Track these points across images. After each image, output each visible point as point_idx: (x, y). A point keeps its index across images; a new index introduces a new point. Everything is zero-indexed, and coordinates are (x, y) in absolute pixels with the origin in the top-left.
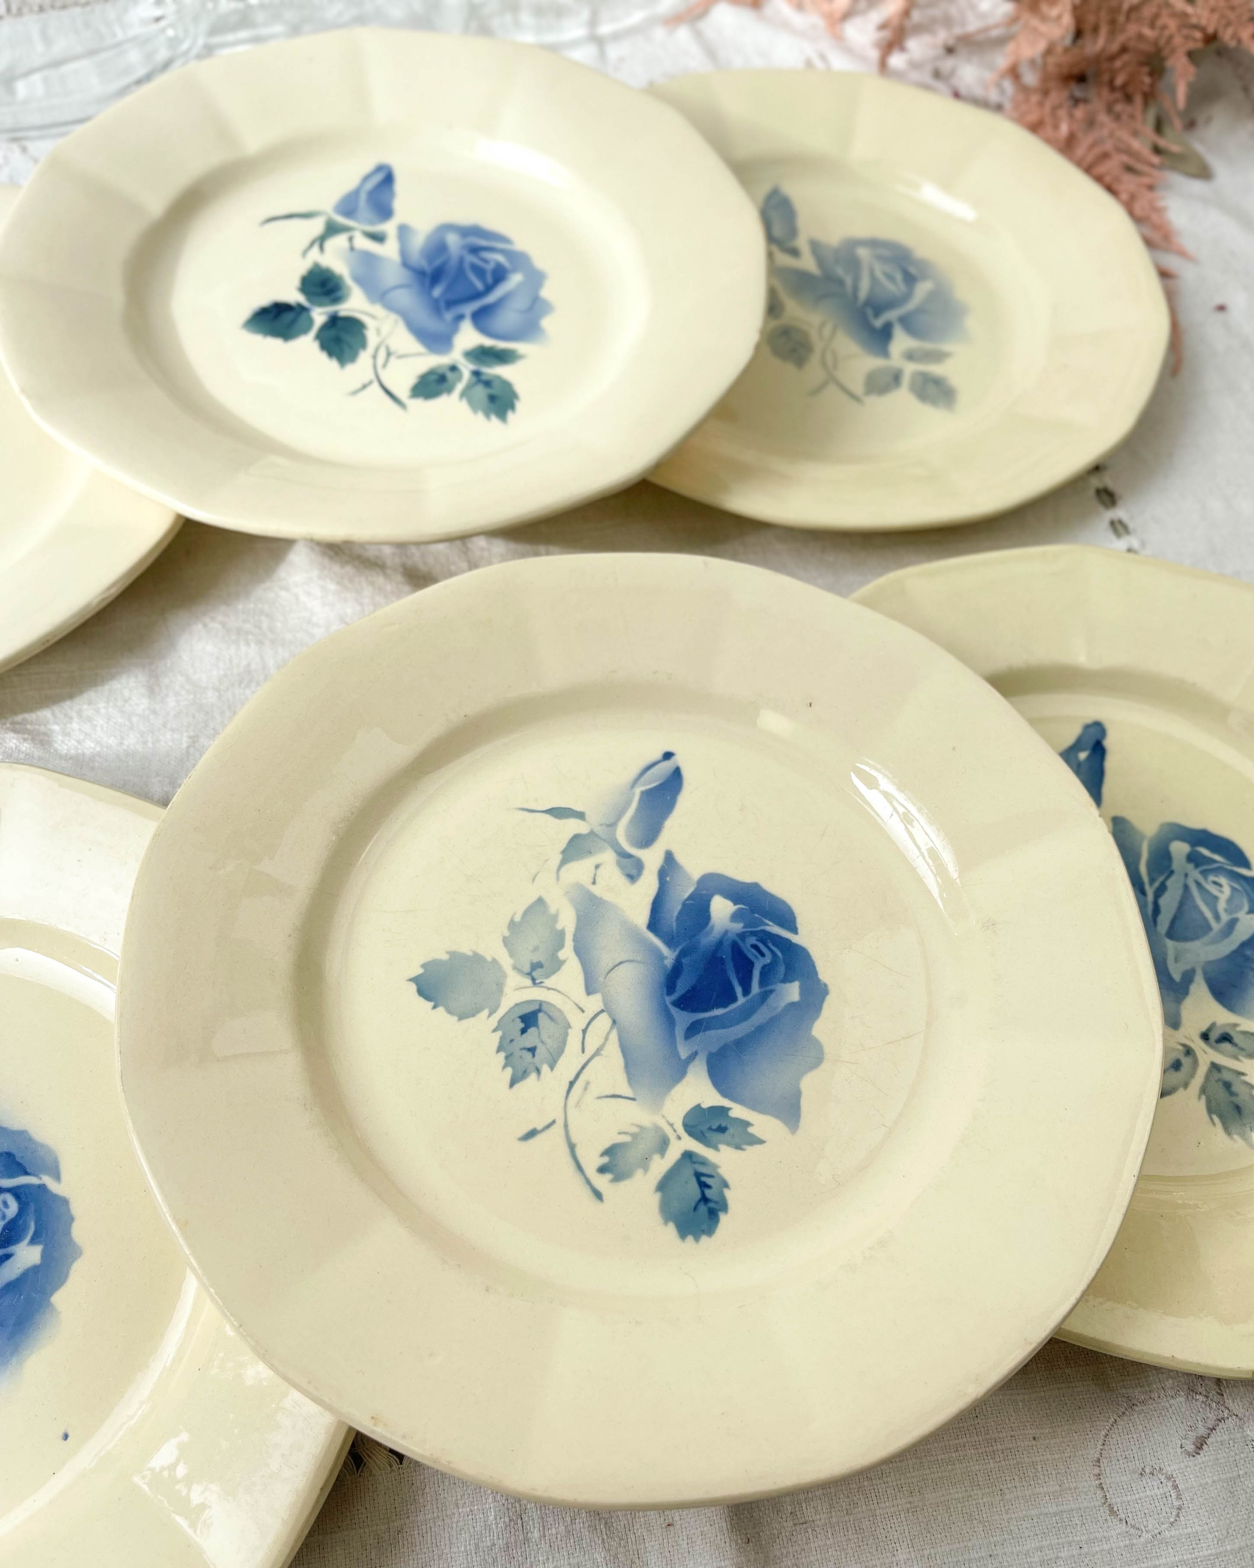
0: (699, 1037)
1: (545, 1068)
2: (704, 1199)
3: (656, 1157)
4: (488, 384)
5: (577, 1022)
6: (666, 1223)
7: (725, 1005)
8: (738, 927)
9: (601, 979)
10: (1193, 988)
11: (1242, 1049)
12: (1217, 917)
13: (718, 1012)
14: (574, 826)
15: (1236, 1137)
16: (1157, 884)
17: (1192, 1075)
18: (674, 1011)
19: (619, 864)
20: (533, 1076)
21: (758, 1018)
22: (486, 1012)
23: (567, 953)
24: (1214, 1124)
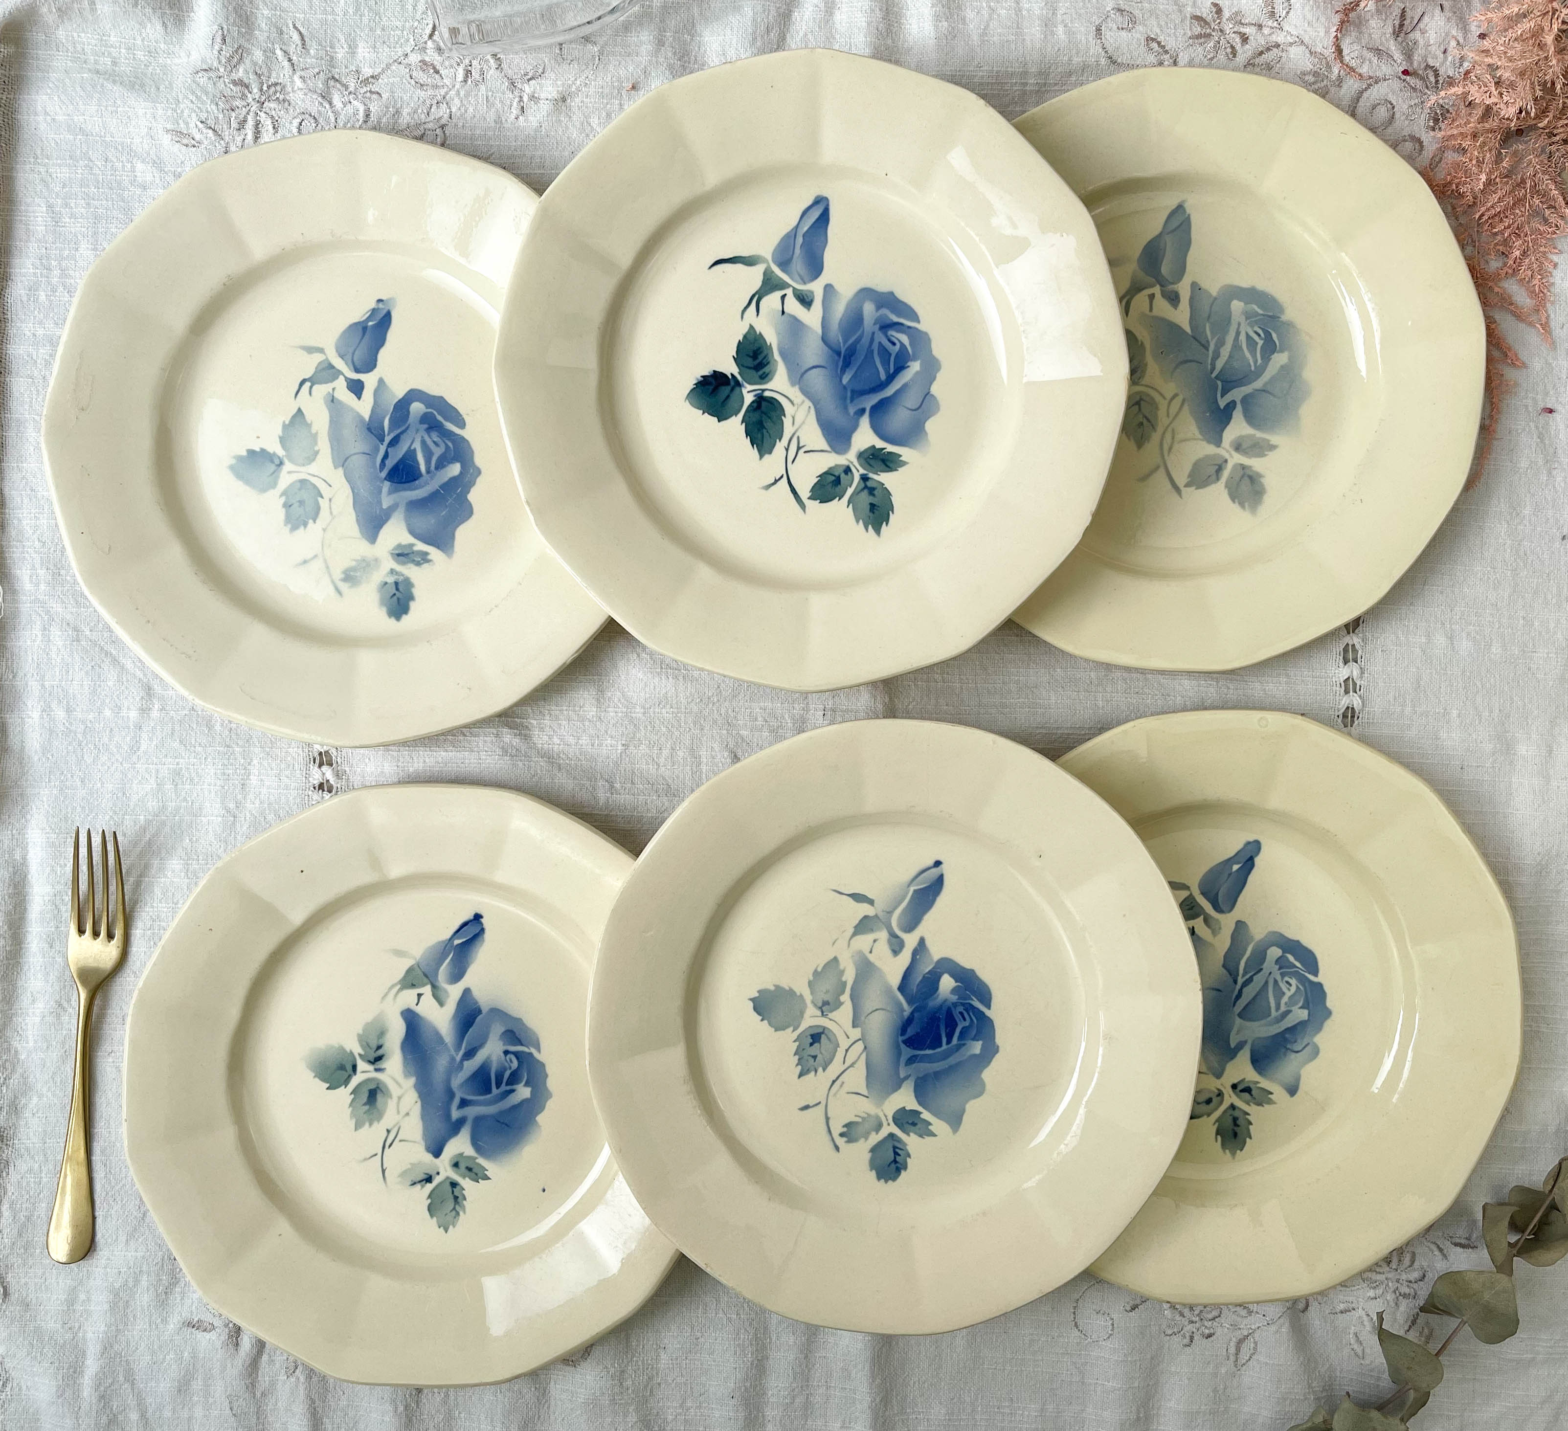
0: (914, 1065)
1: (820, 1070)
2: (895, 1161)
3: (874, 1133)
4: (871, 491)
5: (844, 1043)
6: (871, 1170)
7: (934, 1049)
8: (954, 998)
9: (863, 1018)
10: (1240, 1054)
11: (1255, 1098)
12: (1278, 1007)
13: (928, 1052)
14: (865, 909)
15: (1227, 1151)
16: (1247, 977)
17: (1216, 1109)
18: (903, 1046)
19: (889, 942)
20: (813, 1073)
21: (952, 1060)
22: (791, 1029)
23: (846, 998)
24: (1216, 1141)
